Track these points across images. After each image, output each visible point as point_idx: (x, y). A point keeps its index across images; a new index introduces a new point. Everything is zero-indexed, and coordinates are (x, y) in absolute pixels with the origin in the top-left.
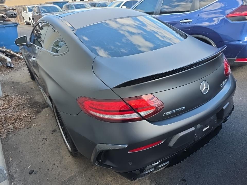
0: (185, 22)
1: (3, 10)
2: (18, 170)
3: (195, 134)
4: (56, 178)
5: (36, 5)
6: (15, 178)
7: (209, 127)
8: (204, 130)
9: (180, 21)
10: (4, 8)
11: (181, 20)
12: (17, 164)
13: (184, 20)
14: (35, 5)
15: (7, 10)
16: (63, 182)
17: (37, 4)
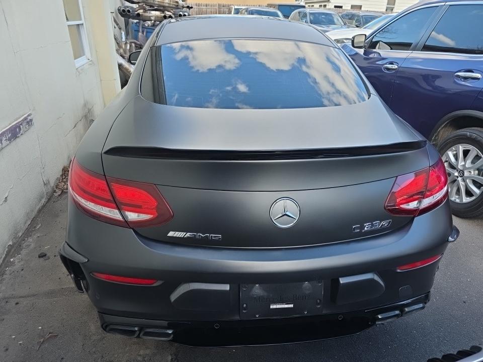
0: (466, 78)
1: (174, 6)
2: (33, 245)
3: (245, 305)
4: (60, 279)
5: (245, 6)
6: (20, 254)
7: (291, 306)
8: (273, 307)
9: (457, 72)
10: (175, 4)
11: (459, 71)
12: (38, 237)
13: (464, 72)
14: (242, 6)
15: (179, 7)
16: (63, 288)
17: (247, 5)
